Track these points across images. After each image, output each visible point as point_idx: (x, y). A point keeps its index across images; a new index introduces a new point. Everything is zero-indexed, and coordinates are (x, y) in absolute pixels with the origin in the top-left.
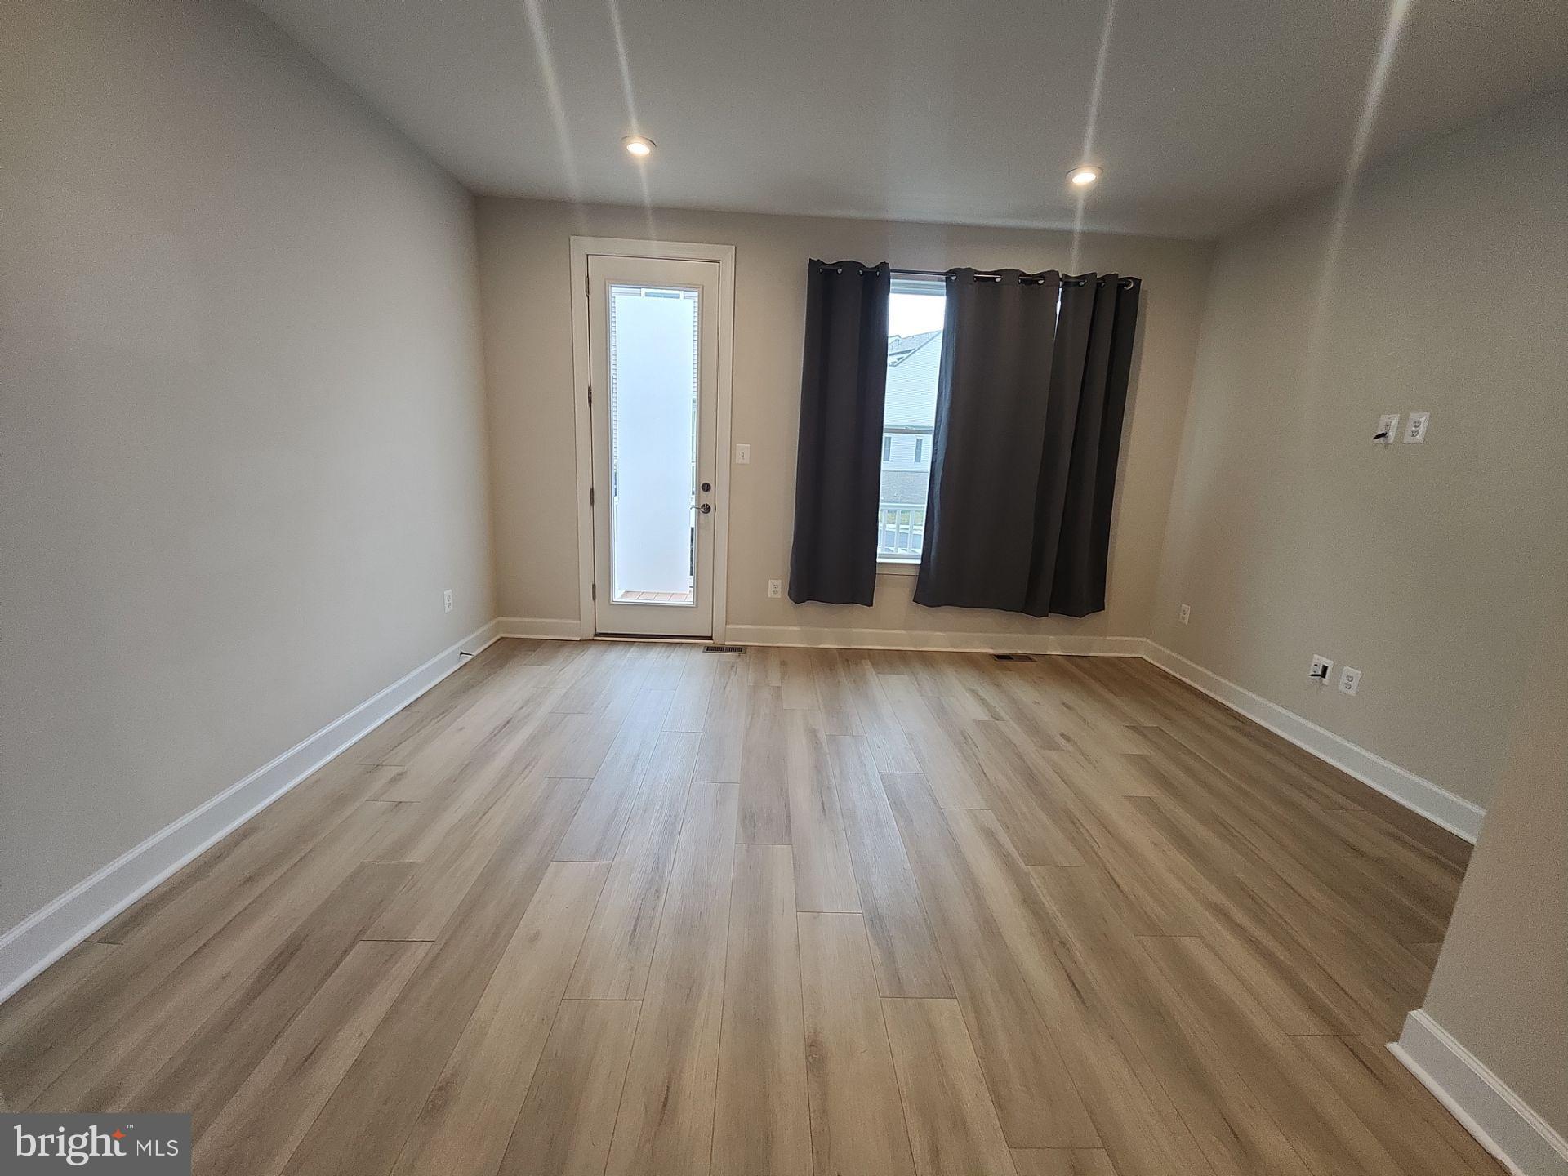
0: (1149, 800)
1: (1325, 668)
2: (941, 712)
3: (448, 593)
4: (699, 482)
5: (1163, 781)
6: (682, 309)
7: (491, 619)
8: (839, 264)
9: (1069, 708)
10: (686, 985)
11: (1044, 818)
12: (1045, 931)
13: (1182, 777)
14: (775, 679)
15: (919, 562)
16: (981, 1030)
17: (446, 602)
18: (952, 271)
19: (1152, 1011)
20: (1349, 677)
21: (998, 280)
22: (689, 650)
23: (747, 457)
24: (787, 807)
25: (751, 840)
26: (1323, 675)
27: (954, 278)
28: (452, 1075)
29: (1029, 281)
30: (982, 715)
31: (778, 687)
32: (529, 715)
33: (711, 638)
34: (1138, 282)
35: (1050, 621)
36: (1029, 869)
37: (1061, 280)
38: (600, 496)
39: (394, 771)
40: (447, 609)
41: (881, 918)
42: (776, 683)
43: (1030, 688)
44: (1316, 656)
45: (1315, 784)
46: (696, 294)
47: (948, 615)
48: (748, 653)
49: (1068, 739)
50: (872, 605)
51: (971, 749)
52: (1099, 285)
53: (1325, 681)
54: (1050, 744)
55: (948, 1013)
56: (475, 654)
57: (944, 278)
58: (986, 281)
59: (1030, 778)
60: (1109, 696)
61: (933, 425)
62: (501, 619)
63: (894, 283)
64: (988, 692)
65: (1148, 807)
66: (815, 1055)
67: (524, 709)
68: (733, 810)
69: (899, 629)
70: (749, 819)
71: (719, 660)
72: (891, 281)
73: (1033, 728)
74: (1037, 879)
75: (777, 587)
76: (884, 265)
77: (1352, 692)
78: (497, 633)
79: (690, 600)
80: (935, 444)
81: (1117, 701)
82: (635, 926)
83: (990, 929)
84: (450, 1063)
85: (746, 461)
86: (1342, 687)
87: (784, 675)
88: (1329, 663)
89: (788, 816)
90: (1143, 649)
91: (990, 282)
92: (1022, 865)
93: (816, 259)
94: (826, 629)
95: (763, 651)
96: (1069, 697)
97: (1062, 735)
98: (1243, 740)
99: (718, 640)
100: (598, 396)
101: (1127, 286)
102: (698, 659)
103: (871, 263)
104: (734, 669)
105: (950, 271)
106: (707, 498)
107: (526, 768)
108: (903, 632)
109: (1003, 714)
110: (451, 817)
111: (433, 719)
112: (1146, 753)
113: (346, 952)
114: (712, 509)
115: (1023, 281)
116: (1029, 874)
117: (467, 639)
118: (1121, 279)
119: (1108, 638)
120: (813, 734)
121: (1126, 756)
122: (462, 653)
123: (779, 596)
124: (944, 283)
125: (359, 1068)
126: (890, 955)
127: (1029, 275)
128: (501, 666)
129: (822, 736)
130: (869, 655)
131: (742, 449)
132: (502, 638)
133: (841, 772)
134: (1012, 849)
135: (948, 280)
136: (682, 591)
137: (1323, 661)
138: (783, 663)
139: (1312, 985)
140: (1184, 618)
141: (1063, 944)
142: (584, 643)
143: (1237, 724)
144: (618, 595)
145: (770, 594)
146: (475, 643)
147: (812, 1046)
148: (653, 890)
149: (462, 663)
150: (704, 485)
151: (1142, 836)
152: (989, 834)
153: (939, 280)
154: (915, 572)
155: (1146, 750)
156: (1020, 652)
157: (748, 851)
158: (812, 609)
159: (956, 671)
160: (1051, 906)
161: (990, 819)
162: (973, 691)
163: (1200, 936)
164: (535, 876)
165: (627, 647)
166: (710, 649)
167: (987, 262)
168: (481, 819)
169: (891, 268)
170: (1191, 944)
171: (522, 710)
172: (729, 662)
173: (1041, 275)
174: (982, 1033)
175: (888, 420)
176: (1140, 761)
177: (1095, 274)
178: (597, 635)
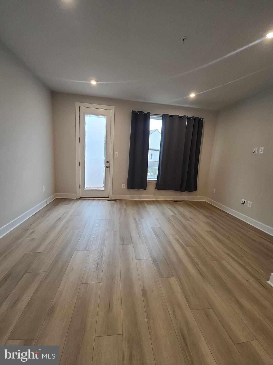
0: (210, 231)
1: (244, 202)
2: (163, 214)
3: (44, 187)
4: (106, 161)
5: (213, 227)
6: (102, 120)
7: (54, 193)
8: (139, 112)
9: (191, 212)
10: (111, 278)
11: (189, 236)
12: (192, 261)
13: (217, 226)
14: (124, 207)
15: (157, 180)
16: (181, 284)
17: (43, 189)
18: (164, 115)
19: (217, 277)
20: (249, 204)
21: (173, 117)
22: (103, 201)
23: (117, 155)
24: (131, 236)
25: (123, 244)
26: (244, 203)
27: (164, 116)
28: (54, 304)
29: (180, 118)
30: (172, 214)
31: (126, 209)
32: (65, 216)
33: (108, 198)
34: (203, 119)
35: (185, 193)
36: (187, 247)
37: (187, 118)
38: (82, 164)
39: (31, 231)
40: (43, 191)
41: (155, 260)
42: (125, 208)
43: (182, 208)
44: (242, 199)
45: (244, 227)
46: (106, 117)
47: (163, 192)
48: (118, 201)
49: (192, 219)
50: (146, 190)
51: (171, 222)
52: (195, 119)
53: (244, 204)
54: (188, 220)
55: (173, 281)
56: (50, 202)
57: (162, 116)
58: (171, 117)
59: (185, 227)
60: (199, 209)
61: (160, 149)
62: (56, 194)
63: (151, 117)
64: (173, 209)
65: (210, 233)
66: (144, 292)
67: (64, 215)
68: (118, 237)
69: (152, 195)
70: (122, 239)
71: (111, 203)
72: (150, 116)
73: (184, 216)
74: (189, 249)
75: (124, 186)
76: (149, 112)
77: (250, 207)
78: (56, 197)
79: (103, 189)
80: (160, 153)
81: (201, 210)
82: (97, 265)
83: (180, 261)
84: (54, 301)
85: (117, 156)
86: (248, 206)
87: (127, 206)
88: (245, 201)
89: (131, 238)
90: (205, 199)
91: (172, 117)
92: (185, 247)
93: (133, 110)
94: (135, 195)
95: (121, 201)
96: (190, 210)
97: (190, 218)
98: (228, 218)
99: (110, 198)
100: (82, 140)
101: (201, 119)
102: (106, 203)
103: (146, 112)
104: (115, 205)
105: (163, 115)
106: (108, 165)
107: (66, 229)
108: (153, 196)
109: (177, 213)
110: (48, 241)
111: (41, 218)
112: (209, 221)
113: (23, 276)
114: (109, 167)
115: (179, 117)
116: (187, 248)
117: (48, 199)
118: (199, 118)
119: (198, 197)
120: (135, 219)
121: (205, 222)
122: (47, 202)
123: (125, 188)
124: (162, 117)
125: (30, 304)
126: (158, 268)
127: (180, 116)
128: (57, 205)
129: (137, 219)
130: (146, 201)
131: (116, 154)
132: (56, 198)
133: (142, 227)
134: (183, 243)
135: (163, 116)
136: (101, 186)
137: (244, 200)
138: (126, 203)
139: (249, 269)
140: (214, 192)
141: (196, 263)
142: (77, 199)
143: (226, 215)
144: (85, 188)
145: (123, 187)
146: (50, 199)
147: (143, 290)
148: (101, 256)
149: (47, 204)
150: (107, 161)
151: (210, 239)
152: (177, 240)
153: (161, 116)
154: (156, 182)
155: (208, 221)
156: (179, 200)
157: (123, 246)
158: (132, 191)
159: (165, 204)
160: (193, 255)
161: (177, 237)
162: (170, 209)
163: (225, 260)
164: (71, 254)
165: (88, 200)
166: (108, 200)
167: (171, 113)
168: (56, 241)
169: (150, 113)
170: (223, 262)
171: (63, 216)
172: (113, 203)
173: (183, 116)
174: (181, 285)
175: (150, 147)
176: (207, 223)
177: (194, 117)
178: (80, 197)
